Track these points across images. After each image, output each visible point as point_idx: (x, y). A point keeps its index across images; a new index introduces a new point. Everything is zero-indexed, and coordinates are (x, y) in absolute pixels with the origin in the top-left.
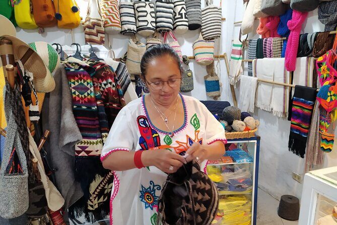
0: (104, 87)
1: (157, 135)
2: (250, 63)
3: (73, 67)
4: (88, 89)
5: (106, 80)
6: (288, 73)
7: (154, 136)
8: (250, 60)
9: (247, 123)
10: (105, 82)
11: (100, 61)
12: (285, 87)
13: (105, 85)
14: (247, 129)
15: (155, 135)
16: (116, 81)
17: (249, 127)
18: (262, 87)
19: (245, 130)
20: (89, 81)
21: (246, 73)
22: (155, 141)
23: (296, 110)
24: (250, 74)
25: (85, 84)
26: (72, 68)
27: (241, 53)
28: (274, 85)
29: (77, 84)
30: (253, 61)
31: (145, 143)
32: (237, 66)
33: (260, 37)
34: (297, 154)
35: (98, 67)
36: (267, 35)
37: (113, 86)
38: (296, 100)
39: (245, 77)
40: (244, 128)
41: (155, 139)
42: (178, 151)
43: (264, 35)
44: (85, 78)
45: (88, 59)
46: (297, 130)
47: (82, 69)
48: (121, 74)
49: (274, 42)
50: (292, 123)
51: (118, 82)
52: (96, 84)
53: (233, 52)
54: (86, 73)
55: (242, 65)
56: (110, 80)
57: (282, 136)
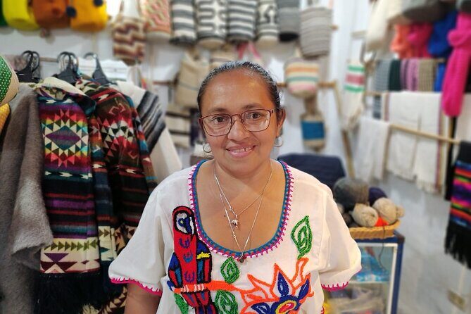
0: (112, 134)
1: (207, 255)
2: (378, 98)
3: (53, 96)
4: (78, 139)
5: (117, 122)
6: (447, 120)
7: (199, 257)
8: (377, 93)
9: (381, 211)
10: (114, 126)
11: (111, 86)
12: (440, 142)
13: (115, 131)
14: (381, 223)
15: (203, 255)
16: (135, 125)
17: (385, 220)
18: (398, 139)
19: (377, 225)
20: (80, 123)
21: (370, 113)
22: (200, 269)
23: (462, 185)
24: (377, 116)
25: (74, 128)
26: (51, 98)
27: (362, 81)
28: (419, 136)
29: (56, 128)
30: (384, 95)
31: (178, 271)
32: (355, 102)
33: (396, 56)
34: (461, 260)
35: (104, 97)
36: (409, 54)
37: (130, 134)
38: (462, 168)
39: (367, 120)
40: (376, 220)
41: (201, 265)
42: (249, 300)
43: (403, 54)
44: (74, 118)
45: (85, 82)
46: (463, 219)
47: (69, 101)
48: (150, 110)
49: (421, 66)
50: (453, 207)
51: (141, 128)
52: (95, 130)
53: (350, 79)
54: (76, 107)
55: (364, 100)
56: (123, 123)
57: (430, 224)
